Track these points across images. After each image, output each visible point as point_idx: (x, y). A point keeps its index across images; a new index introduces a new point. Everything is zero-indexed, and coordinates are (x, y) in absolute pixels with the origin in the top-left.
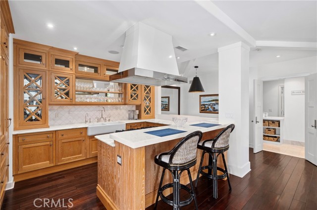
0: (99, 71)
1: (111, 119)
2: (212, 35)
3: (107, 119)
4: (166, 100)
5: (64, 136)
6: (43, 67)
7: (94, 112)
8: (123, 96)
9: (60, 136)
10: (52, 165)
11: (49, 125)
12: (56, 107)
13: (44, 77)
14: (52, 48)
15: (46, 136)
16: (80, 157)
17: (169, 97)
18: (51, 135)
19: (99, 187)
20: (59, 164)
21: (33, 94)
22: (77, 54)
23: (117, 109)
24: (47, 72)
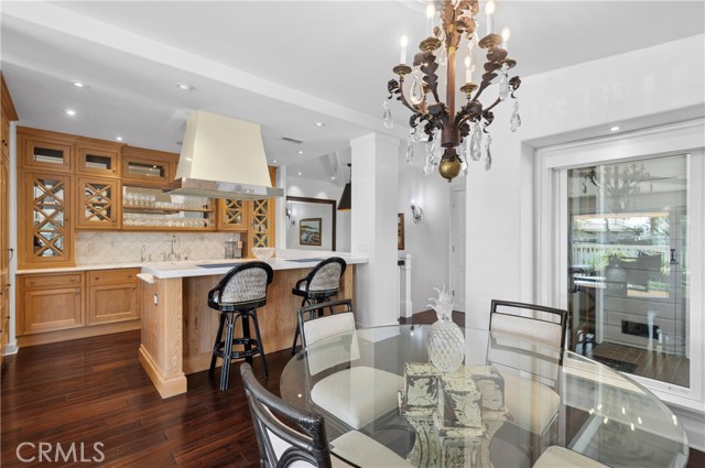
0: (166, 174)
1: (192, 255)
2: (319, 124)
3: (183, 256)
4: (316, 224)
5: (101, 280)
6: (66, 170)
7: (158, 244)
8: (212, 216)
9: (93, 280)
10: (80, 325)
11: (76, 262)
12: (89, 235)
13: (67, 185)
14: (81, 138)
15: (68, 278)
16: (127, 316)
17: (320, 220)
18: (78, 278)
19: (143, 350)
20: (91, 324)
21: (50, 212)
22: (124, 147)
23: (202, 239)
24: (72, 177)
